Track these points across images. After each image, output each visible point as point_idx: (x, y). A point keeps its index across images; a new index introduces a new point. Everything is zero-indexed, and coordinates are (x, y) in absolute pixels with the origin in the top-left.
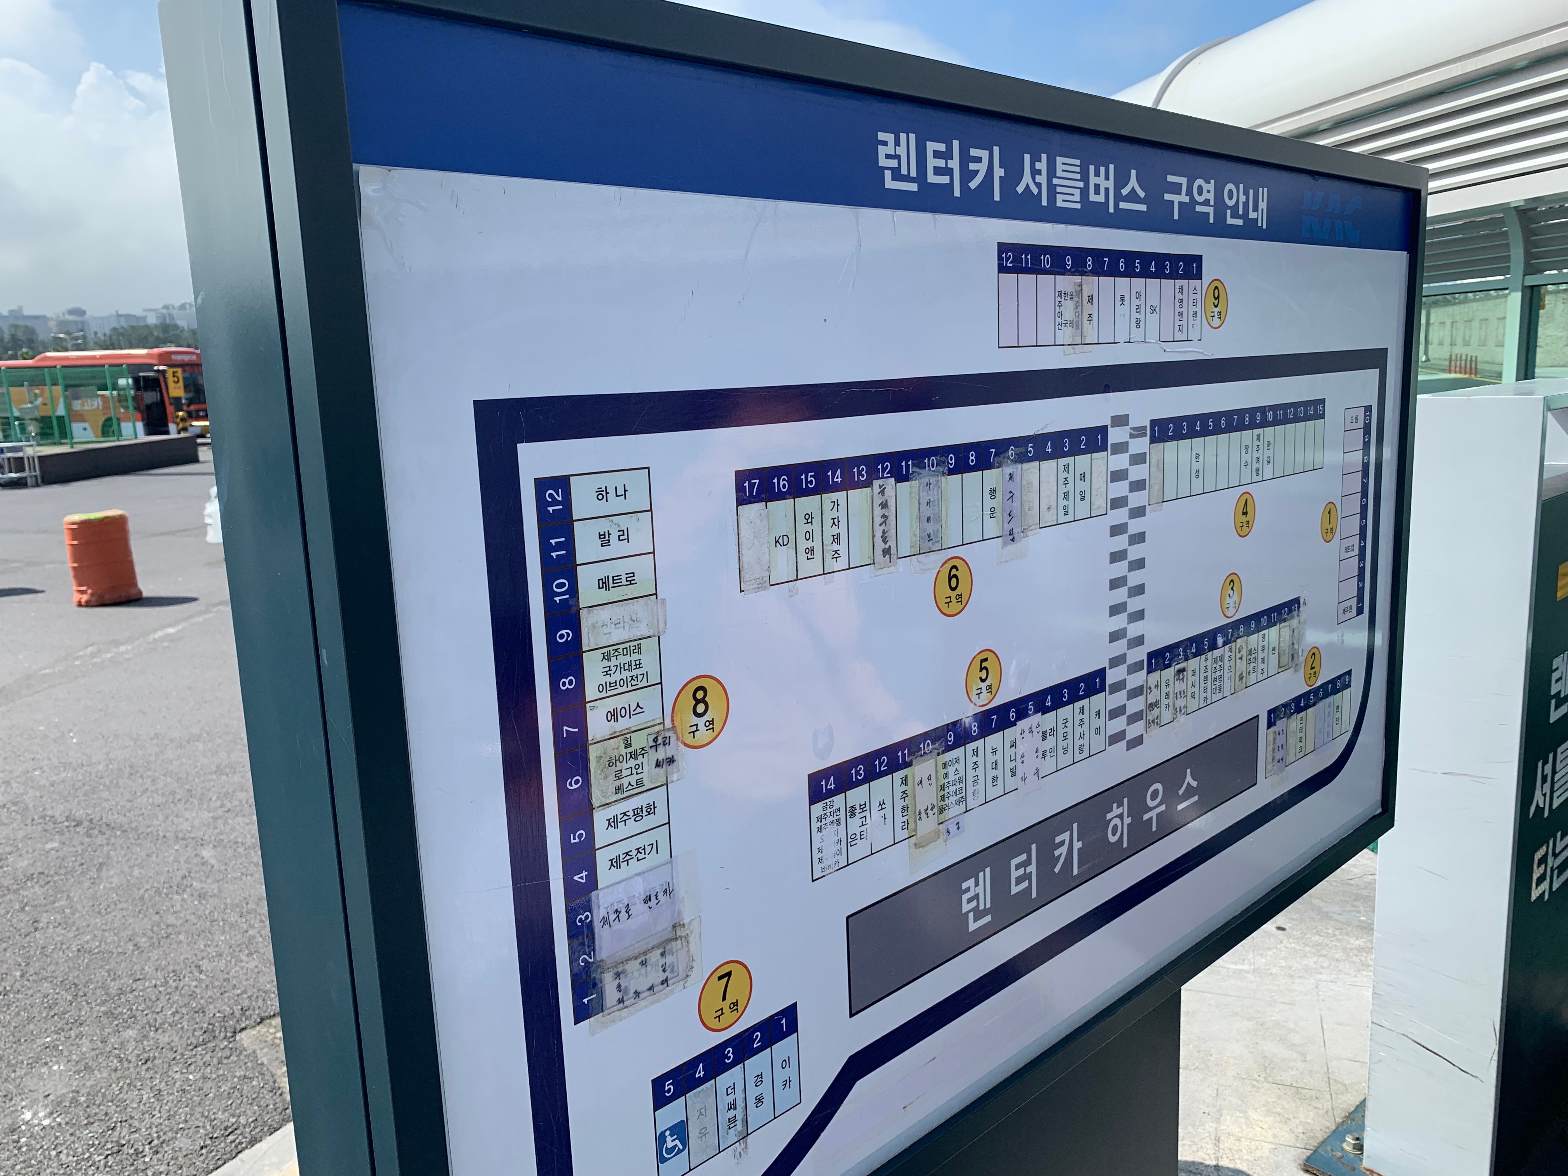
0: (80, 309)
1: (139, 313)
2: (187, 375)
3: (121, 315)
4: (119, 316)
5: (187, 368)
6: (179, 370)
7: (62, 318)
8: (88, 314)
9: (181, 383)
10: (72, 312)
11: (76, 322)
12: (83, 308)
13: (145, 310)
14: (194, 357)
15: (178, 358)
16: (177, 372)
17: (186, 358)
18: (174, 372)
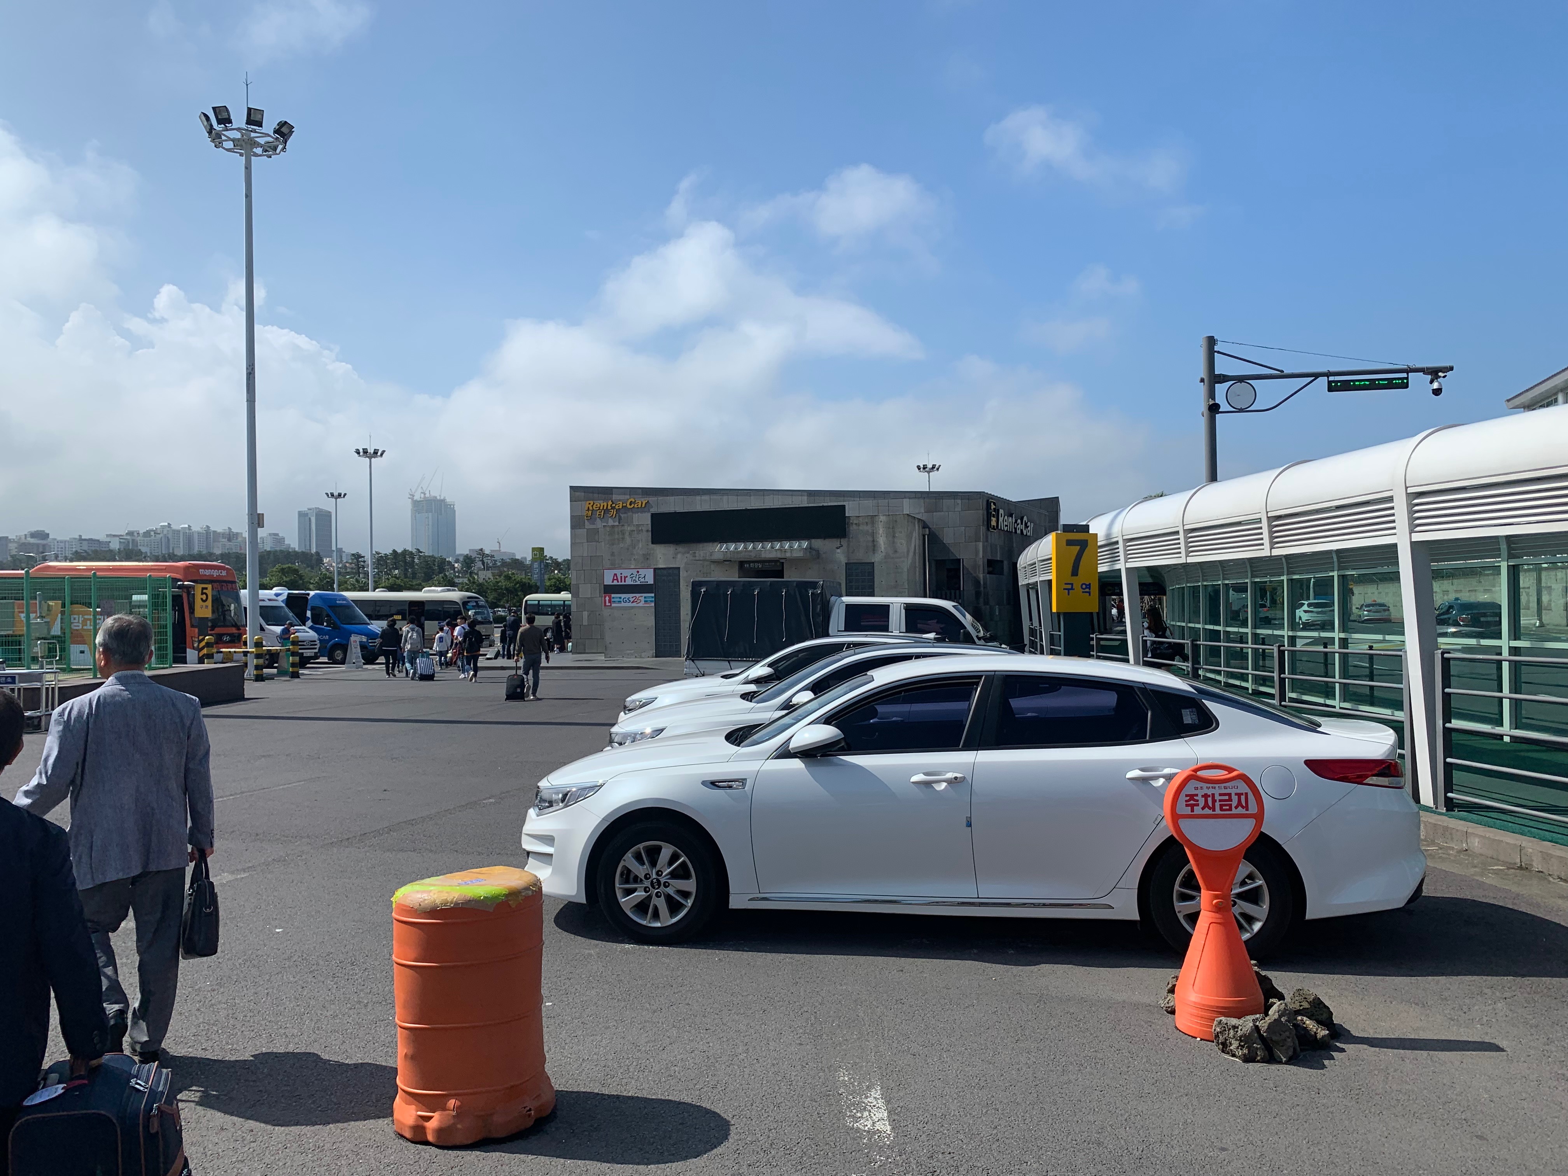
0: (44, 531)
1: (102, 537)
2: (215, 593)
3: (85, 540)
4: (81, 539)
5: (215, 585)
6: (209, 586)
7: (23, 540)
8: (51, 537)
9: (209, 602)
10: (33, 535)
11: (38, 545)
12: (47, 532)
13: (107, 536)
14: (224, 573)
15: (208, 572)
16: (206, 589)
17: (215, 573)
18: (203, 589)
